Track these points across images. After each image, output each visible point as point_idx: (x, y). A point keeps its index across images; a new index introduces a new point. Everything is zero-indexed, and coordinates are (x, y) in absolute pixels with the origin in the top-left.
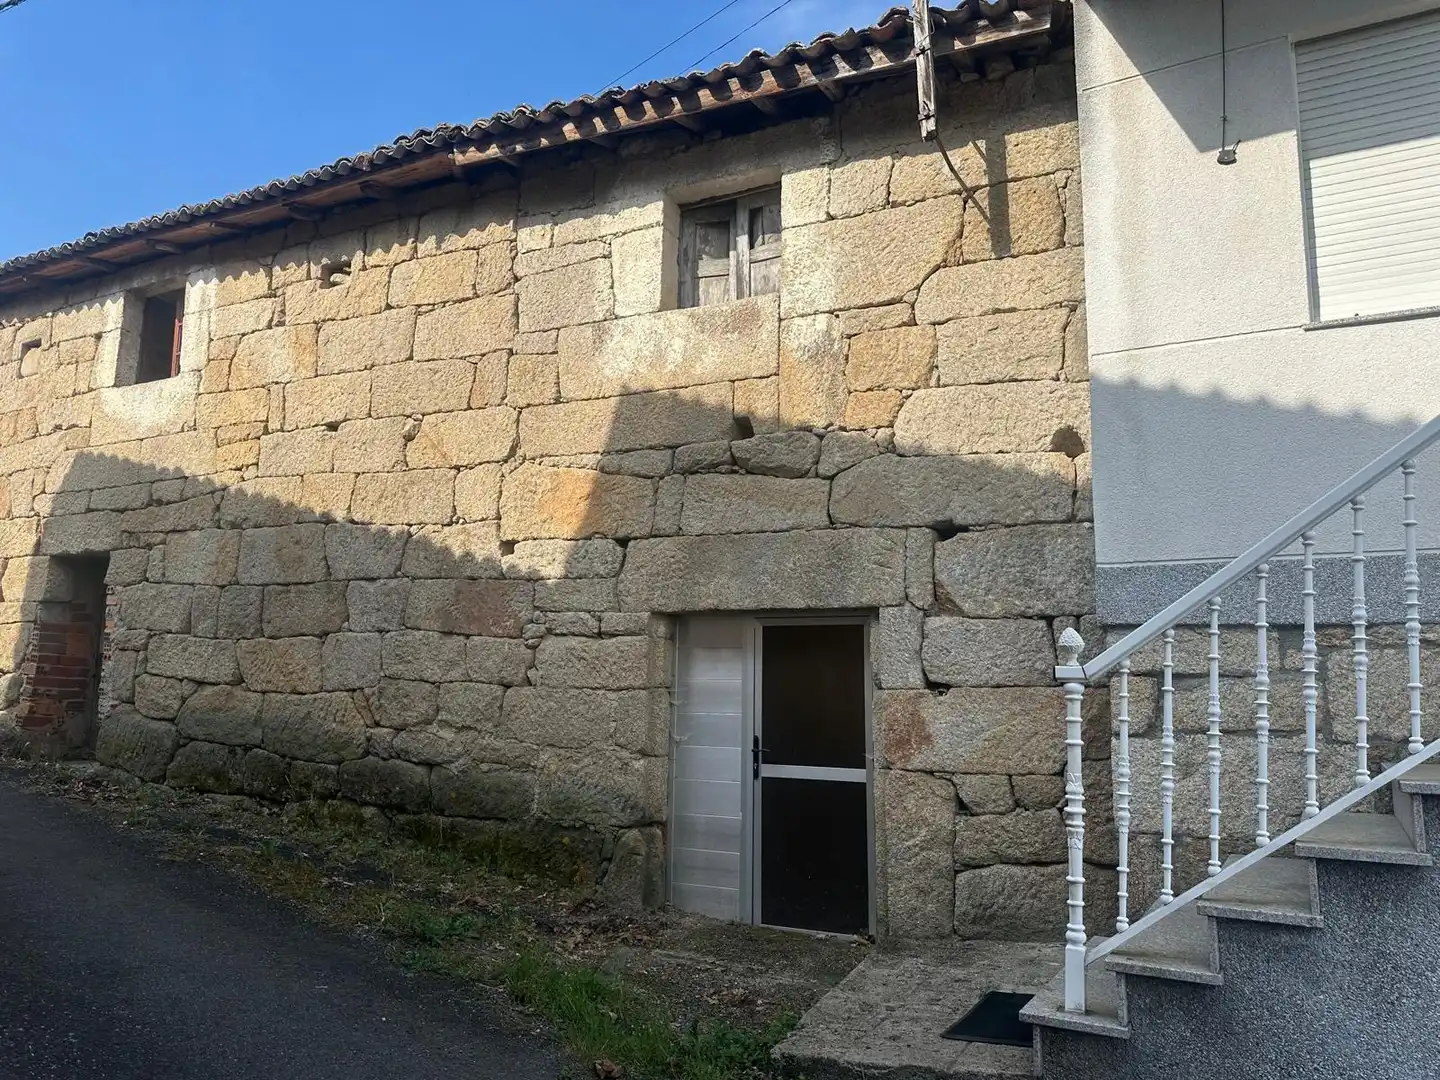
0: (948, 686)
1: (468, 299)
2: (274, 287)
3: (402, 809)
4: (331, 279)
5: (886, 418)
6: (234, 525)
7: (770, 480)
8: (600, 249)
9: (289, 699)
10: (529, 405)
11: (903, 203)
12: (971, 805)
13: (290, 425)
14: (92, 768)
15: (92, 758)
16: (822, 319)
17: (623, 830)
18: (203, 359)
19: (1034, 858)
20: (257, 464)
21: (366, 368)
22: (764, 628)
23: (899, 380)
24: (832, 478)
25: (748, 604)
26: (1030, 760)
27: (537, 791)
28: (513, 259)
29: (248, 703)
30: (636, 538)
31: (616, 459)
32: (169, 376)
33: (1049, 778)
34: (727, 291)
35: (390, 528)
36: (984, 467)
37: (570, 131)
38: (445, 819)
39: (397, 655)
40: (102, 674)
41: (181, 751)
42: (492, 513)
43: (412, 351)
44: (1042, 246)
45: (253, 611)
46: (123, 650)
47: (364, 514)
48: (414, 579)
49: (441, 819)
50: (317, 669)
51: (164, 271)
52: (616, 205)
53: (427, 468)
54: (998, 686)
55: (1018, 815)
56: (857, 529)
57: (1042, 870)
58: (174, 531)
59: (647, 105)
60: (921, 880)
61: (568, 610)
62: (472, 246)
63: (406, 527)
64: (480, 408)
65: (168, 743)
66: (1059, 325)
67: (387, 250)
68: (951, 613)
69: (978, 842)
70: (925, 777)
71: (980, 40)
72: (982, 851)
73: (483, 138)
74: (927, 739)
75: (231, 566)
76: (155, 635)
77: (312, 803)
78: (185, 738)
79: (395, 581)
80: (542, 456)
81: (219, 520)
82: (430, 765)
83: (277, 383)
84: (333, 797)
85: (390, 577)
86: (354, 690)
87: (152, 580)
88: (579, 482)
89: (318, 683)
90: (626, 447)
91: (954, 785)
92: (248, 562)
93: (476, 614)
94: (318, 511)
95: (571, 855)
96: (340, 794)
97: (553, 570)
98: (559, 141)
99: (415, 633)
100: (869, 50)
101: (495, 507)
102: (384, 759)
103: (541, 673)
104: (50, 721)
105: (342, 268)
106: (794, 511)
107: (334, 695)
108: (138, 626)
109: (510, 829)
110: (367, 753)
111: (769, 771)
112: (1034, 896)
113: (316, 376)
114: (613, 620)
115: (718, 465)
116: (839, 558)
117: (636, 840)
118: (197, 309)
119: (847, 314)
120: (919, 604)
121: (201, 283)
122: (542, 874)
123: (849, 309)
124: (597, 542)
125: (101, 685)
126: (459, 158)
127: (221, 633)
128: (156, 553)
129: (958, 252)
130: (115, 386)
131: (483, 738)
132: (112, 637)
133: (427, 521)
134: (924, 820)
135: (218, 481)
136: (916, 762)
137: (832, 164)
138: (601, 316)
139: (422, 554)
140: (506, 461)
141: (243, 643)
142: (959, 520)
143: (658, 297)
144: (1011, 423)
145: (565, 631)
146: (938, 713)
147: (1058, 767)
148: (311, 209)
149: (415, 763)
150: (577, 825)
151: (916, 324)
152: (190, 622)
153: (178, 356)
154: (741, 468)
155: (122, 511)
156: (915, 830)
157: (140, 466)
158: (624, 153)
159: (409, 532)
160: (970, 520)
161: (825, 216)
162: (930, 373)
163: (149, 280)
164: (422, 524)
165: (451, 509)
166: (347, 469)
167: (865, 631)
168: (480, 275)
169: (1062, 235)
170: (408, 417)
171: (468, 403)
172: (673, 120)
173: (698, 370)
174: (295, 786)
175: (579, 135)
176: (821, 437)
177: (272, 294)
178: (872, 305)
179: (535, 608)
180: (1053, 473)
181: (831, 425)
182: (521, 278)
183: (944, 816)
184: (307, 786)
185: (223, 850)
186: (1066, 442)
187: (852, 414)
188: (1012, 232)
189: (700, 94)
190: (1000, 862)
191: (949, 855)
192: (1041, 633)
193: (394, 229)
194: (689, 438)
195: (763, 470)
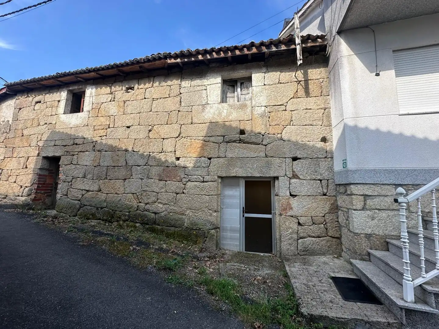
0: (296, 196)
1: (167, 98)
2: (112, 91)
3: (147, 224)
4: (128, 91)
5: (280, 132)
6: (99, 151)
7: (250, 145)
8: (204, 88)
9: (115, 195)
11: (283, 83)
12: (302, 224)
13: (116, 126)
14: (54, 212)
15: (53, 208)
16: (263, 108)
17: (210, 230)
18: (91, 108)
19: (318, 236)
20: (106, 136)
21: (138, 113)
22: (245, 181)
23: (283, 123)
24: (266, 145)
25: (244, 175)
26: (317, 213)
27: (186, 220)
28: (180, 89)
29: (102, 196)
30: (213, 158)
31: (207, 139)
32: (80, 112)
33: (321, 217)
34: (234, 101)
35: (144, 153)
36: (305, 145)
37: (200, 57)
39: (146, 185)
40: (58, 188)
41: (82, 208)
42: (174, 150)
43: (151, 109)
44: (317, 95)
45: (104, 173)
46: (65, 182)
47: (137, 149)
48: (151, 166)
49: (159, 227)
50: (123, 188)
51: (79, 85)
52: (209, 78)
53: (155, 138)
54: (309, 196)
55: (314, 226)
56: (273, 158)
57: (319, 239)
58: (81, 152)
59: (222, 52)
60: (290, 242)
61: (195, 175)
62: (169, 85)
63: (149, 153)
64: (170, 124)
65: (78, 206)
66: (322, 113)
67: (145, 85)
68: (296, 179)
69: (304, 232)
70: (291, 217)
72: (305, 235)
73: (176, 56)
74: (292, 208)
75: (98, 161)
76: (74, 178)
77: (121, 222)
78: (83, 205)
79: (146, 166)
80: (187, 137)
81: (95, 149)
82: (155, 213)
83: (112, 115)
84: (127, 221)
85: (144, 166)
86: (134, 194)
87: (74, 164)
88: (198, 144)
89: (123, 192)
90: (211, 135)
91: (298, 219)
92: (103, 160)
93: (169, 176)
94: (124, 148)
95: (196, 236)
96: (129, 220)
97: (190, 165)
98: (197, 59)
99: (151, 180)
100: (281, 45)
101: (174, 149)
102: (142, 211)
103: (187, 191)
104: (41, 200)
105: (132, 88)
106: (256, 153)
107: (128, 195)
108: (69, 176)
109: (179, 229)
110: (137, 210)
111: (247, 215)
112: (318, 245)
113: (124, 114)
114: (207, 178)
115: (236, 141)
116: (269, 165)
117: (214, 233)
118: (89, 96)
119: (269, 107)
120: (289, 176)
121: (90, 89)
122: (188, 241)
123: (270, 106)
124: (203, 159)
125: (57, 191)
126: (169, 61)
127: (94, 178)
128: (75, 157)
129: (297, 95)
130: (63, 114)
131: (171, 207)
132: (61, 179)
133: (155, 152)
134: (291, 228)
135: (94, 139)
136: (289, 213)
137: (265, 73)
138: (204, 103)
139: (153, 160)
140: (177, 138)
141: (101, 181)
142: (299, 157)
143: (220, 100)
144: (311, 135)
145: (194, 181)
146: (294, 202)
147: (323, 215)
148: (123, 72)
149: (151, 213)
150: (197, 229)
151: (286, 111)
152: (85, 175)
153: (83, 108)
154: (242, 142)
155: (65, 146)
156: (288, 230)
157: (71, 135)
158: (211, 66)
159: (150, 154)
160: (301, 157)
161: (264, 84)
162: (291, 122)
163: (75, 88)
164: (153, 152)
165: (162, 149)
166: (132, 138)
167: (272, 182)
168: (171, 92)
169: (321, 93)
170: (150, 126)
171: (167, 123)
172: (227, 57)
173: (230, 118)
174: (116, 218)
175: (202, 58)
176: (263, 136)
177: (111, 93)
178: (275, 105)
179: (185, 174)
180: (321, 147)
181: (266, 133)
182: (182, 93)
183: (295, 226)
184: (120, 218)
185: (98, 239)
186: (324, 140)
187: (271, 130)
188: (310, 92)
189: (236, 51)
190: (310, 237)
191: (297, 236)
192: (319, 184)
193: (147, 80)
194: (228, 134)
195: (248, 143)
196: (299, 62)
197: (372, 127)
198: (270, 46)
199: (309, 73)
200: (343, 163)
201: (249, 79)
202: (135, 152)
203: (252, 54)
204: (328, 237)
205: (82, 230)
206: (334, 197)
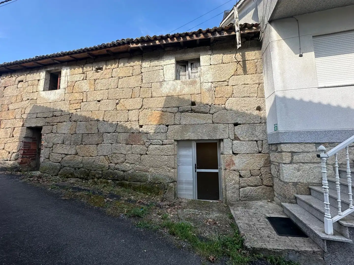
0: (237, 154)
1: (131, 76)
2: (84, 72)
3: (117, 180)
4: (98, 71)
5: (224, 103)
6: (75, 121)
7: (200, 114)
8: (161, 68)
9: (89, 158)
10: (145, 98)
11: (225, 63)
12: (243, 176)
13: (89, 100)
14: (38, 173)
15: (38, 170)
16: (210, 84)
17: (169, 183)
18: (66, 86)
19: (255, 185)
20: (80, 108)
21: (107, 89)
22: (196, 143)
23: (226, 96)
24: (213, 114)
25: (196, 138)
26: (254, 167)
27: (149, 176)
28: (141, 69)
29: (80, 159)
30: (170, 125)
31: (165, 109)
32: (57, 89)
33: (258, 170)
34: (186, 78)
35: (113, 122)
36: (244, 113)
37: (157, 42)
38: (128, 182)
39: (115, 149)
40: (41, 153)
41: (62, 169)
42: (137, 120)
43: (118, 86)
44: (253, 73)
45: (80, 139)
46: (46, 148)
47: (107, 119)
48: (119, 133)
49: (127, 182)
50: (96, 152)
51: (56, 67)
52: (165, 59)
53: (122, 110)
54: (247, 154)
55: (252, 177)
56: (218, 124)
57: (257, 187)
58: (59, 122)
59: (175, 38)
60: (233, 190)
61: (155, 139)
62: (131, 66)
63: (117, 122)
64: (134, 98)
65: (59, 168)
66: (257, 87)
67: (112, 66)
68: (237, 140)
69: (244, 183)
70: (233, 171)
71: (246, 32)
72: (245, 184)
73: (137, 42)
74: (234, 164)
75: (74, 130)
76: (55, 144)
77: (96, 179)
78: (63, 166)
79: (115, 133)
80: (148, 108)
81: (71, 120)
82: (124, 171)
83: (85, 92)
84: (101, 178)
85: (113, 132)
86: (105, 156)
87: (54, 133)
88: (157, 114)
89: (97, 154)
90: (168, 107)
91: (239, 172)
92: (79, 129)
93: (134, 140)
94: (96, 119)
95: (158, 188)
96: (102, 177)
97: (152, 131)
98: (155, 44)
99: (119, 144)
100: (223, 31)
101: (138, 118)
102: (113, 170)
103: (149, 152)
104: (27, 163)
105: (101, 69)
106: (205, 120)
107: (100, 157)
108: (50, 142)
109: (144, 184)
110: (109, 169)
111: (198, 170)
112: (255, 192)
113: (95, 90)
114: (165, 141)
115: (188, 111)
116: (215, 129)
117: (172, 185)
118: (64, 75)
119: (215, 83)
120: (231, 138)
121: (65, 70)
122: (151, 192)
123: (215, 82)
124: (162, 126)
125: (41, 155)
126: (131, 46)
127: (72, 144)
128: (54, 127)
129: (236, 73)
130: (43, 91)
131: (136, 166)
132: (43, 145)
133: (122, 121)
134: (234, 179)
135: (71, 112)
136: (232, 168)
137: (211, 55)
138: (161, 81)
139: (121, 128)
140: (140, 109)
141: (78, 146)
142: (239, 122)
143: (174, 77)
144: (249, 105)
145: (155, 144)
146: (236, 159)
147: (259, 168)
148: (93, 55)
149: (120, 171)
150: (159, 183)
152: (64, 142)
153: (60, 86)
154: (193, 112)
155: (46, 118)
156: (232, 181)
157: (50, 108)
158: (166, 49)
159: (118, 123)
160: (241, 122)
161: (210, 64)
162: (232, 95)
163: (52, 69)
164: (121, 122)
165: (127, 119)
166: (102, 110)
167: (218, 144)
168: (133, 72)
169: (256, 71)
170: (117, 99)
171: (131, 97)
172: (180, 42)
173: (183, 92)
174: (91, 176)
175: (159, 43)
176: (210, 106)
177: (83, 73)
178: (220, 81)
179: (148, 139)
180: (257, 114)
181: (212, 104)
182: (143, 72)
183: (237, 178)
184: (94, 176)
185: (77, 194)
186: (259, 109)
187: (217, 102)
188: (247, 70)
189: (187, 37)
190: (249, 186)
191: (238, 185)
192: (255, 144)
193: (113, 61)
194: (182, 105)
195: (198, 112)
196: (239, 46)
197: (297, 98)
198: (214, 33)
199: (246, 54)
200: (275, 127)
201: (198, 60)
202: (105, 121)
203: (200, 39)
204: (263, 186)
205: (63, 187)
206: (267, 154)
